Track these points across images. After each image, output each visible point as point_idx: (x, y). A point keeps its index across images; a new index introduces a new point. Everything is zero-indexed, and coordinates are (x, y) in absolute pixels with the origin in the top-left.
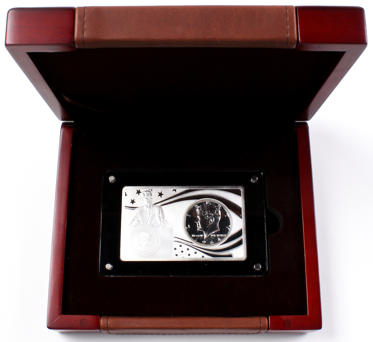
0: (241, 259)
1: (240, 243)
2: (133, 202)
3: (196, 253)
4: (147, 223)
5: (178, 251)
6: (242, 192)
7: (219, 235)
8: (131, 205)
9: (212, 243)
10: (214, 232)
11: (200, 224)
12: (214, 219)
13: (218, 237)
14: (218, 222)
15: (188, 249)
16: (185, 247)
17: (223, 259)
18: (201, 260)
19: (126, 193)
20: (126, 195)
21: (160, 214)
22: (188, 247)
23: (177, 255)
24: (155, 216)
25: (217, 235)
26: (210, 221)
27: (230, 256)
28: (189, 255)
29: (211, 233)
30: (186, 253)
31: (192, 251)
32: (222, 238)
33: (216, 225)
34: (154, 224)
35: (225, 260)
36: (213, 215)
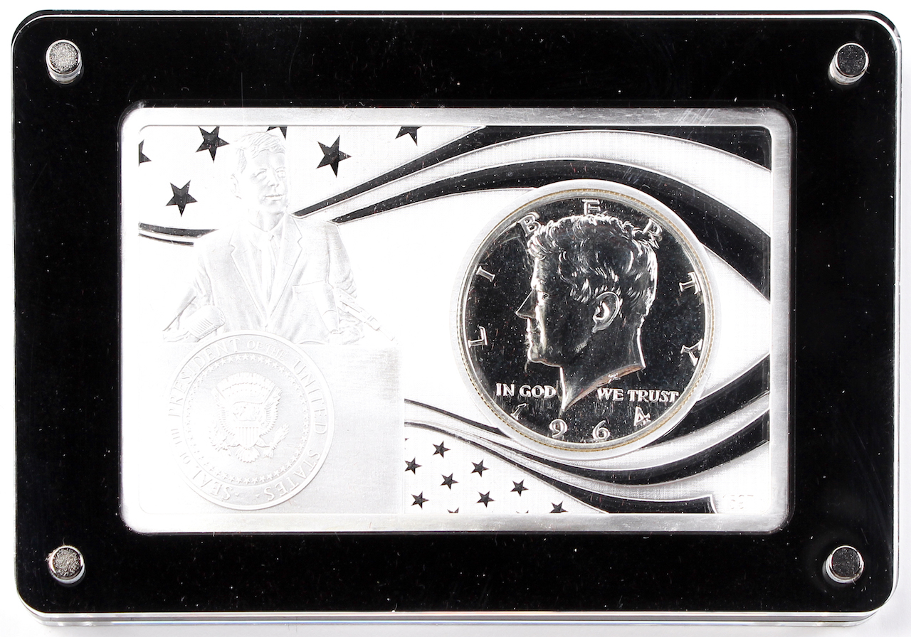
0: (756, 524)
1: (754, 436)
2: (181, 198)
3: (519, 488)
4: (259, 322)
5: (426, 481)
6: (780, 143)
7: (640, 393)
8: (172, 217)
9: (601, 434)
10: (613, 376)
11: (541, 327)
12: (619, 303)
13: (635, 403)
14: (642, 320)
15: (479, 469)
16: (461, 458)
17: (662, 520)
18: (549, 528)
19: (141, 145)
20: (143, 159)
21: (328, 271)
22: (479, 456)
23: (419, 501)
24: (303, 280)
25: (632, 393)
26: (598, 310)
27: (701, 506)
28: (485, 499)
29: (599, 382)
30: (470, 485)
31: (500, 476)
32: (654, 410)
33: (629, 338)
34: (297, 330)
35: (674, 529)
36: (616, 278)
